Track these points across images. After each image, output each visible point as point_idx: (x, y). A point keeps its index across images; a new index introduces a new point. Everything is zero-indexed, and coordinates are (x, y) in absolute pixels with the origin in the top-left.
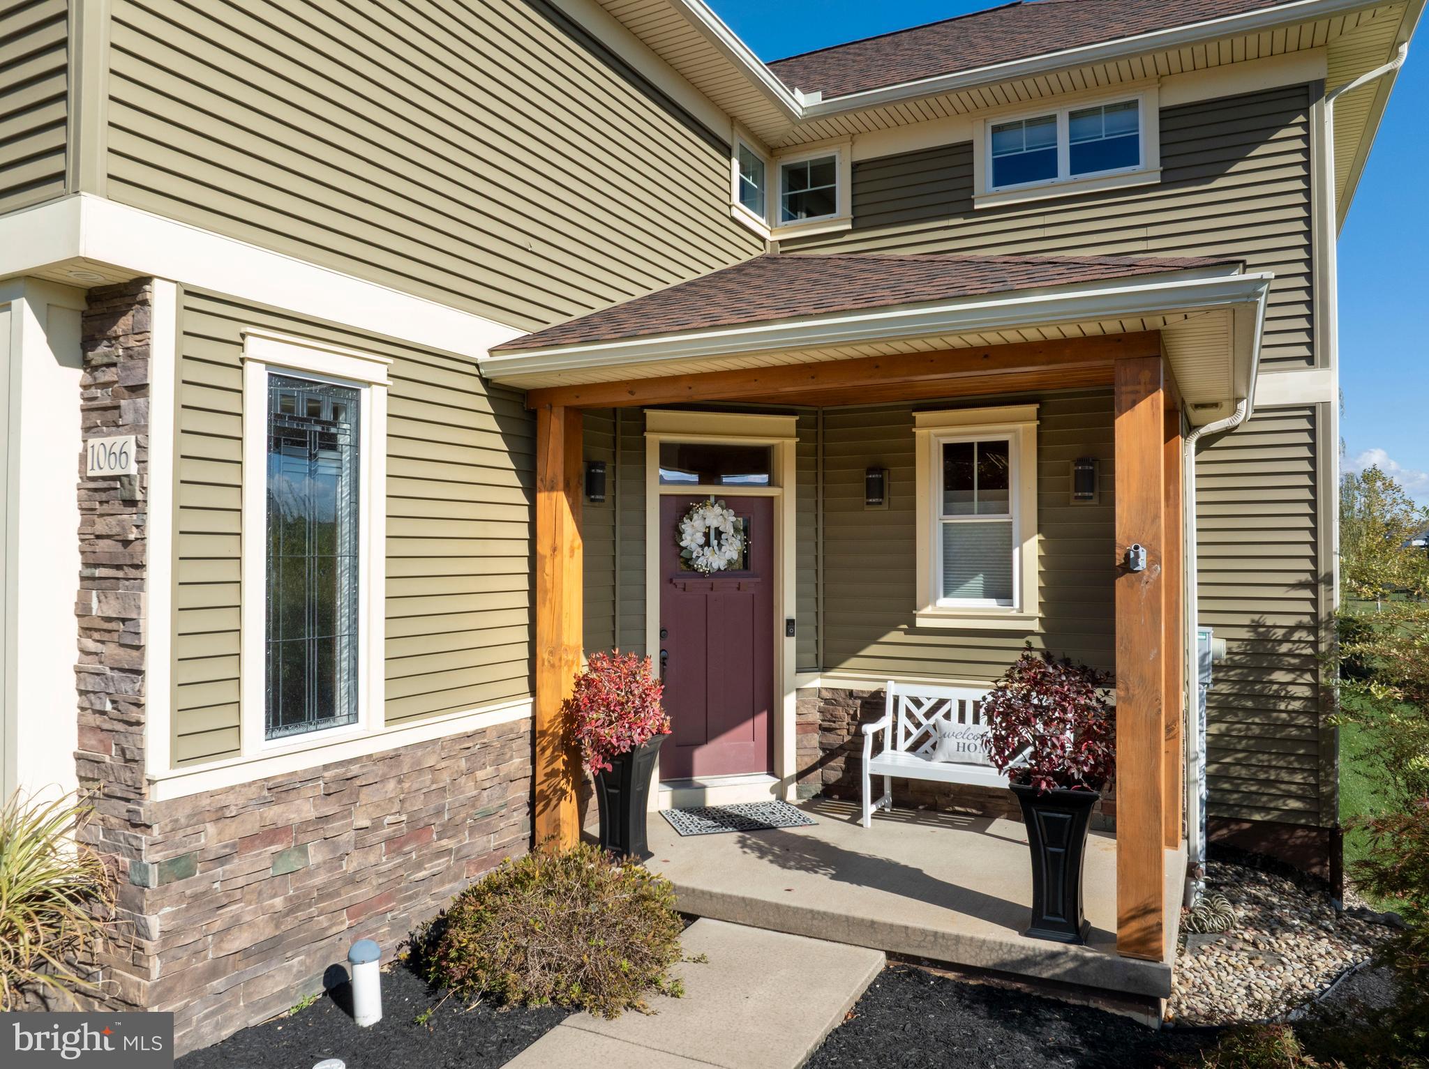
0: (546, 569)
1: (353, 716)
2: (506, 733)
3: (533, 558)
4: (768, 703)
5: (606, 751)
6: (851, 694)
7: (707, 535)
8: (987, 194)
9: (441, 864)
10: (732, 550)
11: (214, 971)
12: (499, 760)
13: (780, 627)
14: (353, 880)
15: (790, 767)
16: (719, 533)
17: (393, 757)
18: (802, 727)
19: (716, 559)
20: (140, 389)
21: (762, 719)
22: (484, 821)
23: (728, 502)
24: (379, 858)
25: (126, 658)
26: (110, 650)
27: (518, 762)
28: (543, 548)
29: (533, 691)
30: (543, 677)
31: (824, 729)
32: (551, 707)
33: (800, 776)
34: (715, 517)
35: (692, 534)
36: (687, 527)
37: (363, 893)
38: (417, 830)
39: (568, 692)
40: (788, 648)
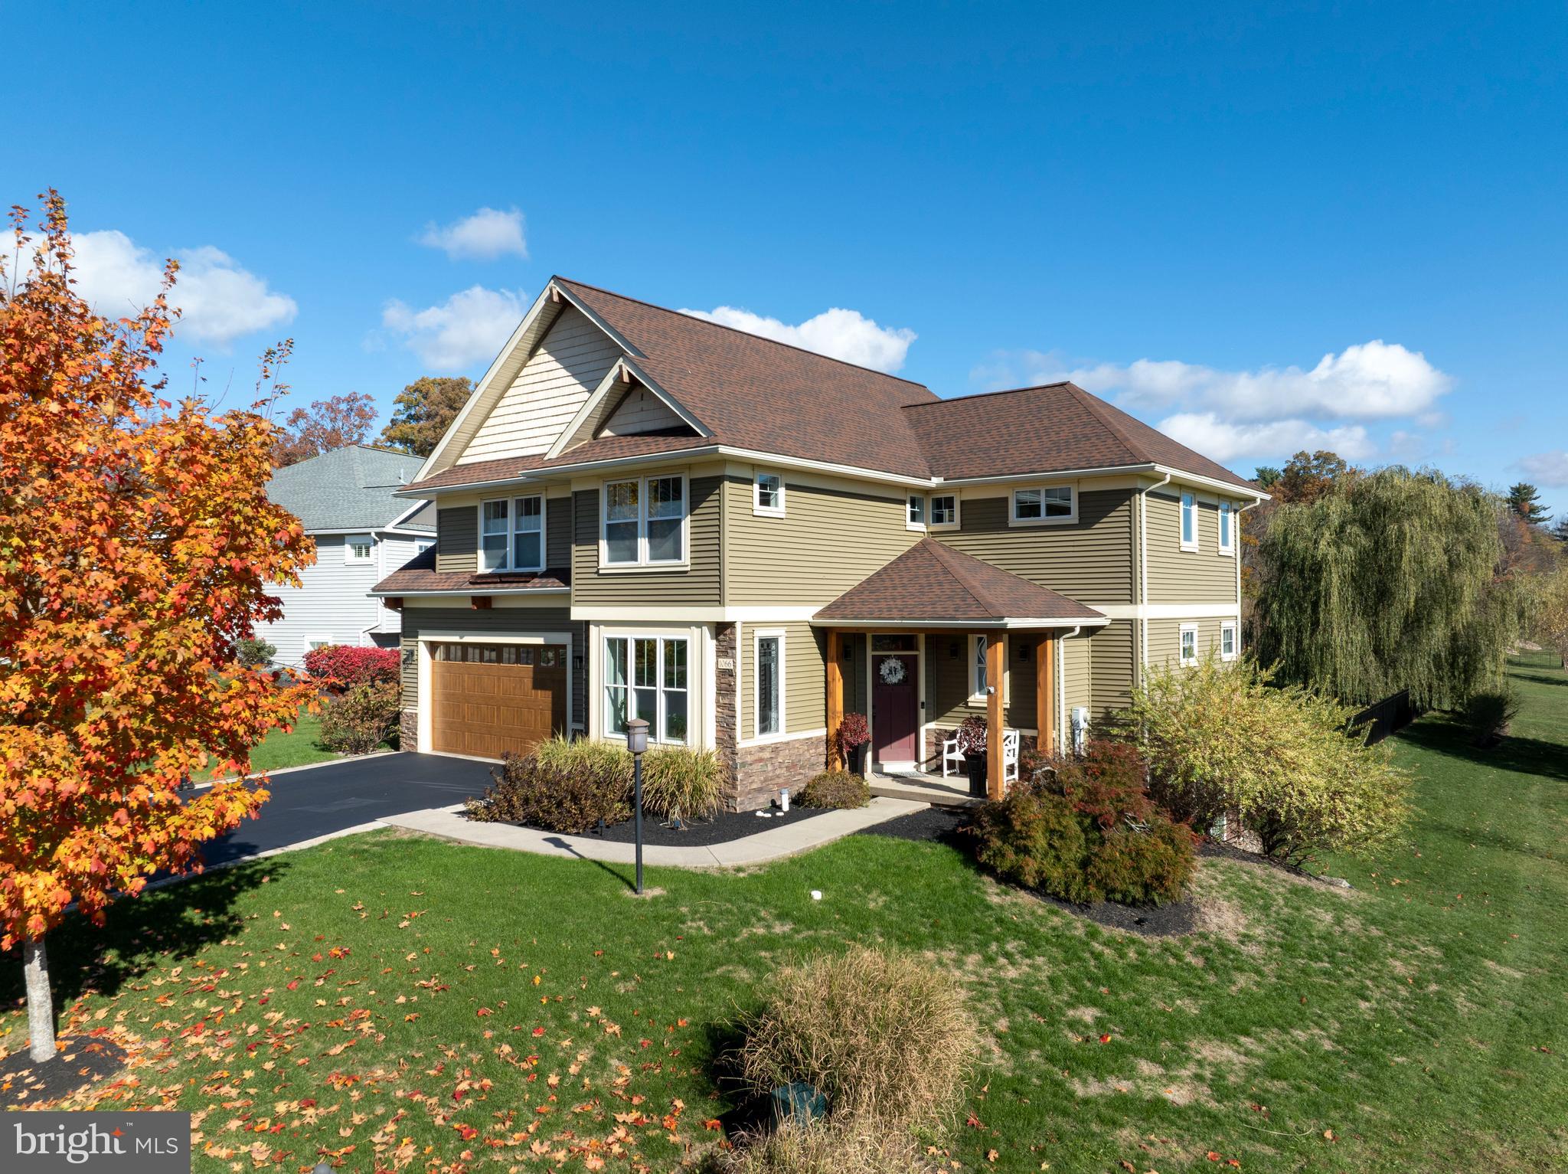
0: (831, 685)
1: (777, 730)
2: (818, 739)
3: (826, 682)
4: (916, 731)
5: (850, 745)
6: (946, 731)
7: (890, 671)
8: (1014, 520)
9: (800, 777)
10: (900, 676)
11: (749, 793)
12: (816, 748)
13: (920, 705)
14: (778, 777)
15: (923, 757)
16: (895, 669)
17: (788, 743)
18: (928, 743)
19: (894, 679)
20: (734, 648)
21: (913, 736)
22: (812, 766)
23: (898, 657)
24: (784, 771)
25: (730, 713)
26: (726, 711)
27: (822, 749)
28: (829, 679)
29: (827, 726)
30: (830, 721)
31: (937, 745)
32: (832, 731)
33: (927, 761)
34: (893, 663)
35: (884, 670)
36: (882, 667)
37: (781, 781)
38: (794, 765)
39: (838, 726)
40: (922, 713)
